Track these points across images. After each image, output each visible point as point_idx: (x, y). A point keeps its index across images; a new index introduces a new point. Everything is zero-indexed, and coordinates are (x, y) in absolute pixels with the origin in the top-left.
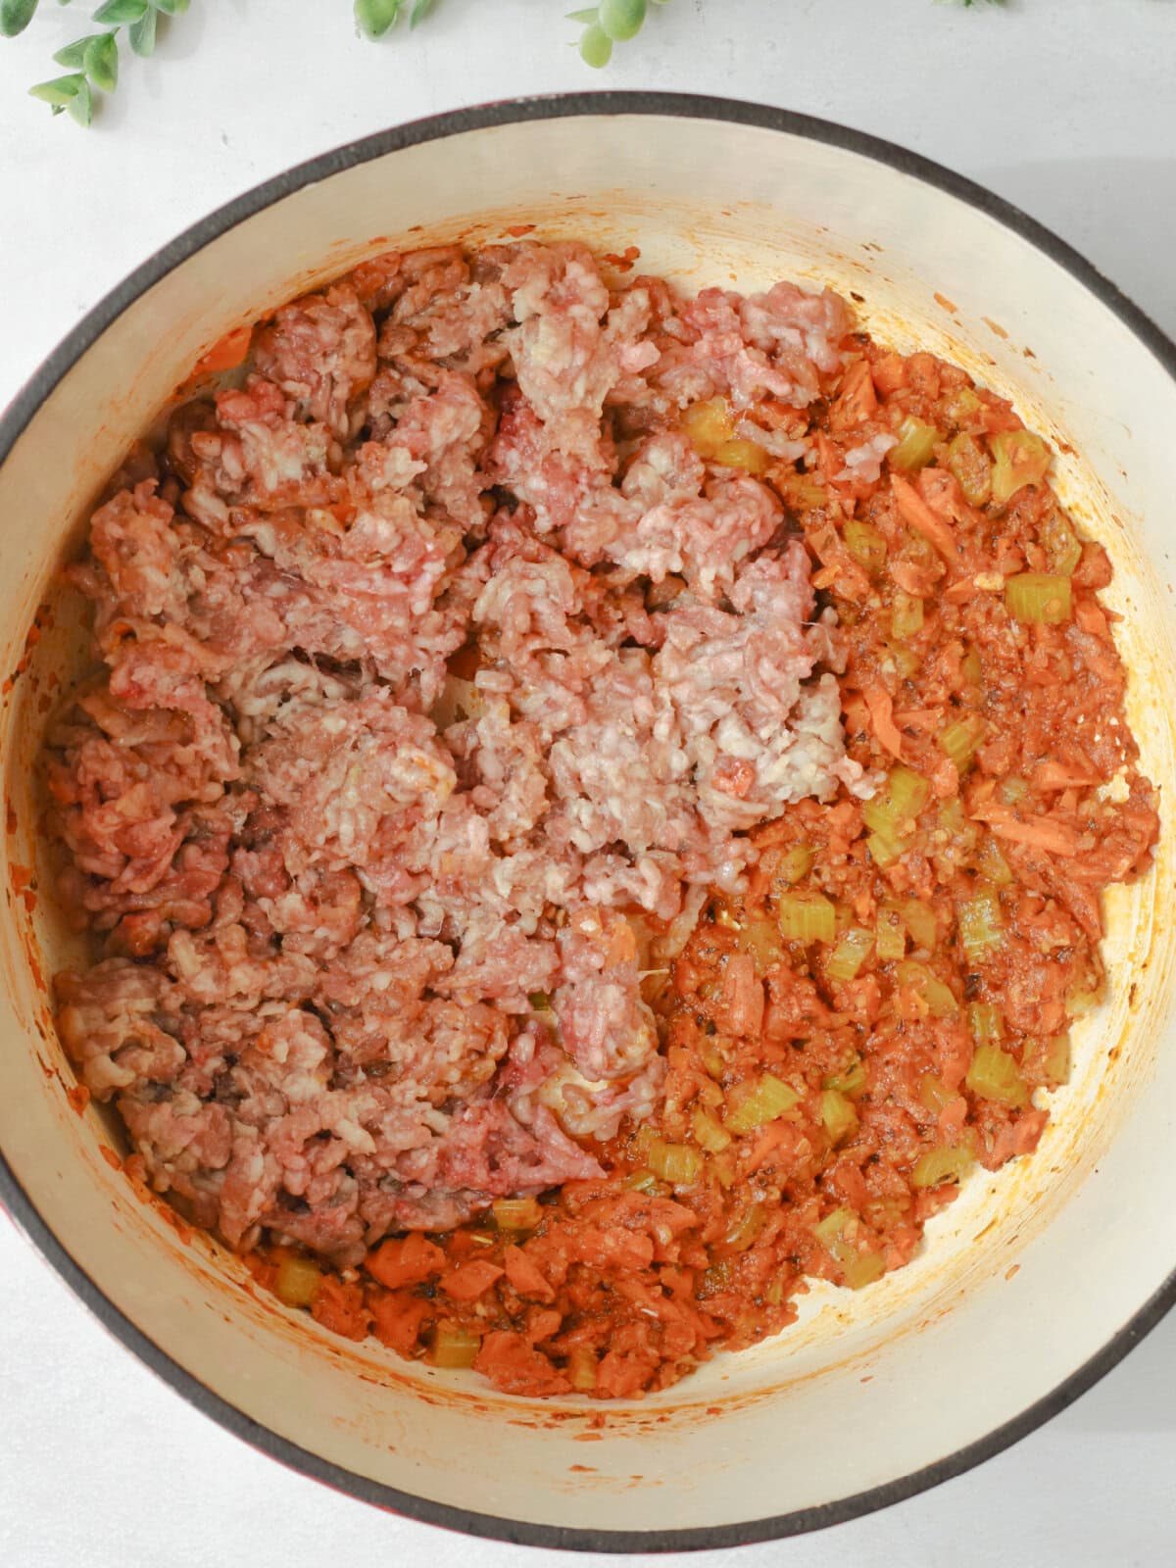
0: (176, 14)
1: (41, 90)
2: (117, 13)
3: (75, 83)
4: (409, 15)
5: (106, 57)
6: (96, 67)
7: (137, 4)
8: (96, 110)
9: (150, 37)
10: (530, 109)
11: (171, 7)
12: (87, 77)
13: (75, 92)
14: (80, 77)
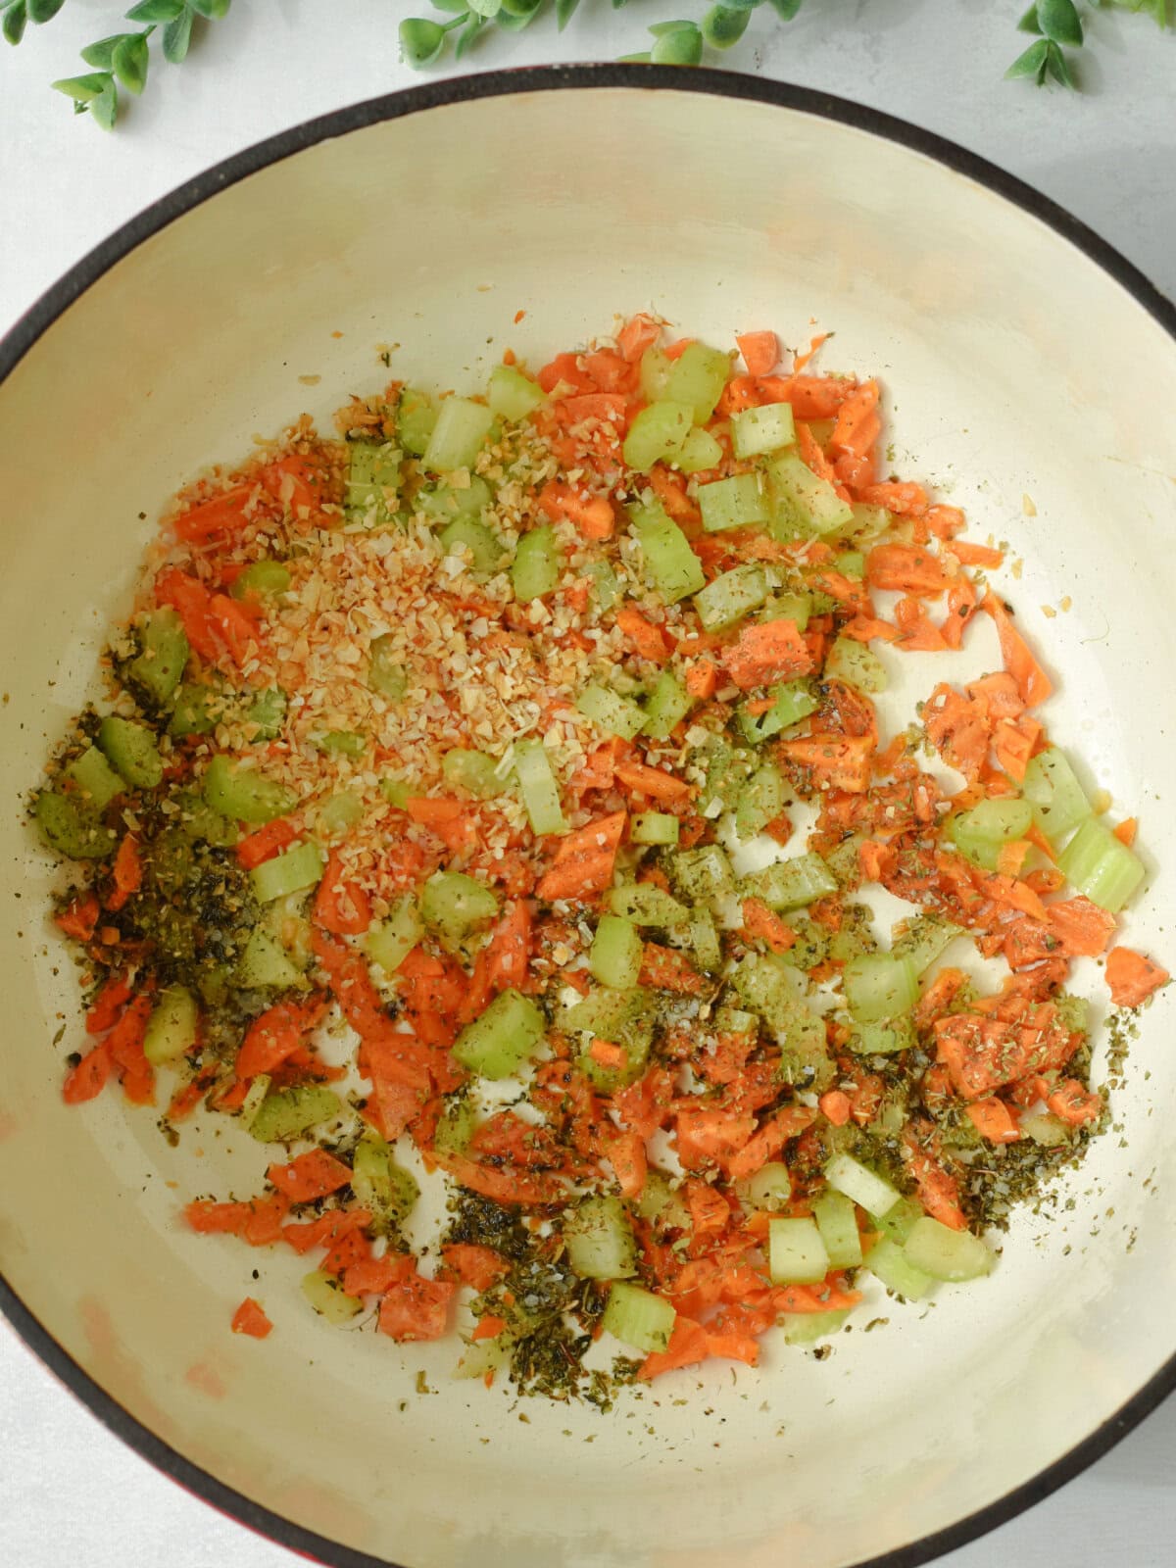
0: (213, 17)
1: (68, 85)
2: (152, 12)
3: (100, 80)
4: (456, 44)
5: (136, 57)
6: (124, 65)
7: (173, 4)
8: (120, 114)
9: (183, 45)
10: (566, 76)
11: (208, 9)
12: (115, 77)
13: (100, 90)
14: (107, 76)
